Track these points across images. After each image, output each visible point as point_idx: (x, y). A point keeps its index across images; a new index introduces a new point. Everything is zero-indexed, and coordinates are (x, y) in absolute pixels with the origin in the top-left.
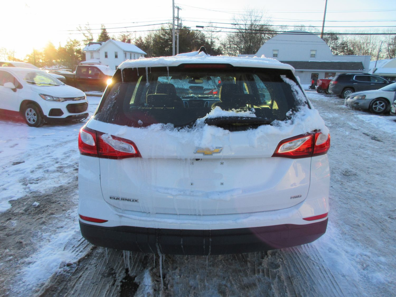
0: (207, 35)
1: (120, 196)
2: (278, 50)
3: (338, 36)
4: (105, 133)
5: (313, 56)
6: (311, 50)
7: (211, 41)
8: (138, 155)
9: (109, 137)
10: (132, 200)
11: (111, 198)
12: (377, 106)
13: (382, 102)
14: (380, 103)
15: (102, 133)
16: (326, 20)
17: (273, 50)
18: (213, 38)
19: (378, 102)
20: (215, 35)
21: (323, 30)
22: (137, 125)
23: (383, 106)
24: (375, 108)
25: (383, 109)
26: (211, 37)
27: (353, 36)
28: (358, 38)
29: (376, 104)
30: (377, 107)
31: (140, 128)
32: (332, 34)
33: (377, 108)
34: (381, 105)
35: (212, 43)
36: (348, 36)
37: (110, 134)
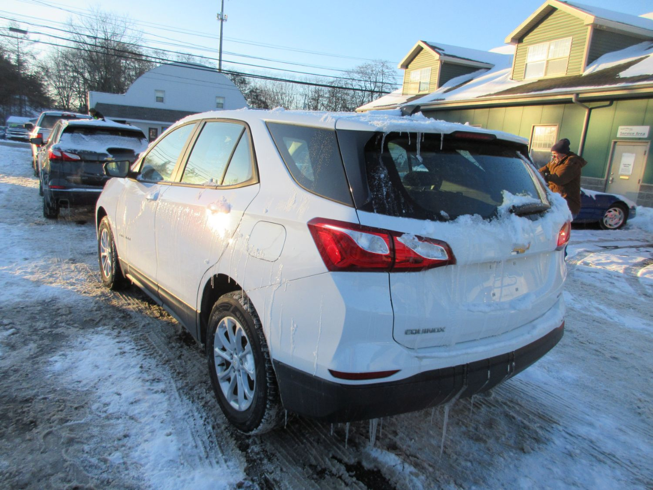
0: (8, 47)
1: (422, 328)
2: (163, 91)
3: (247, 78)
4: (405, 233)
5: (220, 105)
6: (217, 97)
7: (18, 59)
8: (452, 260)
9: (414, 239)
10: (436, 330)
11: (406, 333)
15: (400, 234)
16: (223, 49)
17: (156, 90)
18: (23, 53)
20: (25, 48)
21: (220, 65)
22: (442, 219)
26: (18, 52)
27: (263, 81)
28: (269, 85)
31: (447, 222)
32: (236, 74)
35: (20, 63)
36: (257, 80)
37: (413, 233)
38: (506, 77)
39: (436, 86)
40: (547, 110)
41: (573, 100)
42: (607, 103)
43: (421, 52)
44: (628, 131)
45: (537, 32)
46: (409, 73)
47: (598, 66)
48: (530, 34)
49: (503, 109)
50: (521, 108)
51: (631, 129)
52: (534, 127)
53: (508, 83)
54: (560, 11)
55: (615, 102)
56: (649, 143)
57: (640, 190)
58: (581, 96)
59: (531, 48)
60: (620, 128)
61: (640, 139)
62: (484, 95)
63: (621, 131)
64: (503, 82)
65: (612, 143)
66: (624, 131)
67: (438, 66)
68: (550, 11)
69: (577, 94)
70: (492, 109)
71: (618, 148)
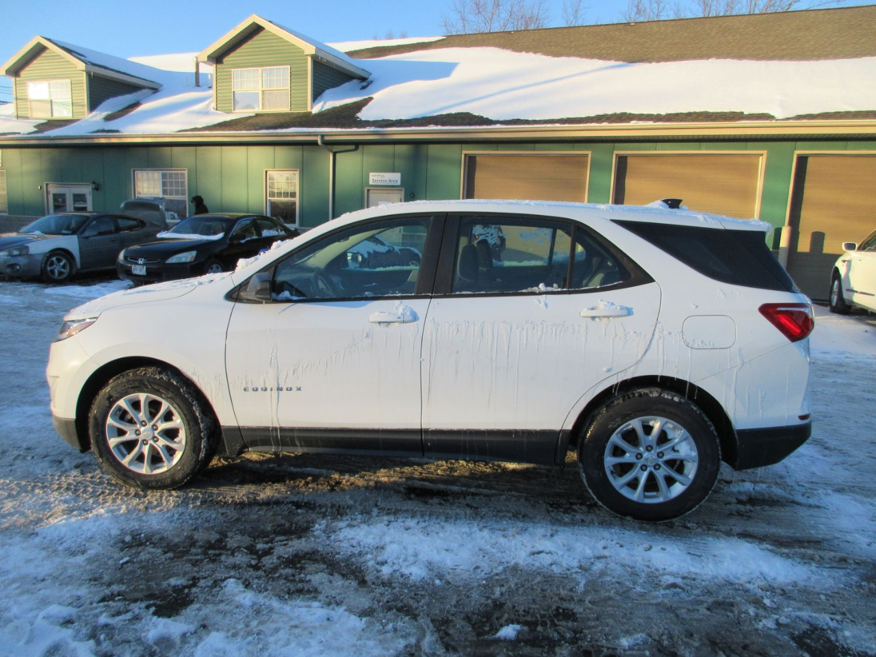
12: (55, 266)
13: (62, 258)
14: (59, 261)
19: (54, 259)
23: (64, 267)
24: (52, 272)
25: (66, 271)
29: (52, 264)
30: (55, 268)
33: (56, 271)
34: (62, 264)
38: (208, 106)
39: (86, 109)
40: (281, 152)
41: (319, 142)
42: (353, 147)
43: (44, 55)
44: (380, 179)
45: (242, 53)
46: (24, 84)
47: (325, 103)
48: (232, 55)
49: (218, 148)
50: (244, 148)
51: (383, 176)
52: (266, 172)
53: (213, 114)
54: (269, 32)
55: (360, 147)
56: (403, 191)
57: (403, 239)
58: (326, 138)
59: (235, 72)
60: (371, 174)
61: (393, 186)
62: (187, 128)
63: (373, 178)
64: (205, 113)
65: (366, 191)
66: (376, 178)
67: (84, 78)
68: (256, 30)
69: (322, 136)
70: (199, 148)
71: (371, 196)
